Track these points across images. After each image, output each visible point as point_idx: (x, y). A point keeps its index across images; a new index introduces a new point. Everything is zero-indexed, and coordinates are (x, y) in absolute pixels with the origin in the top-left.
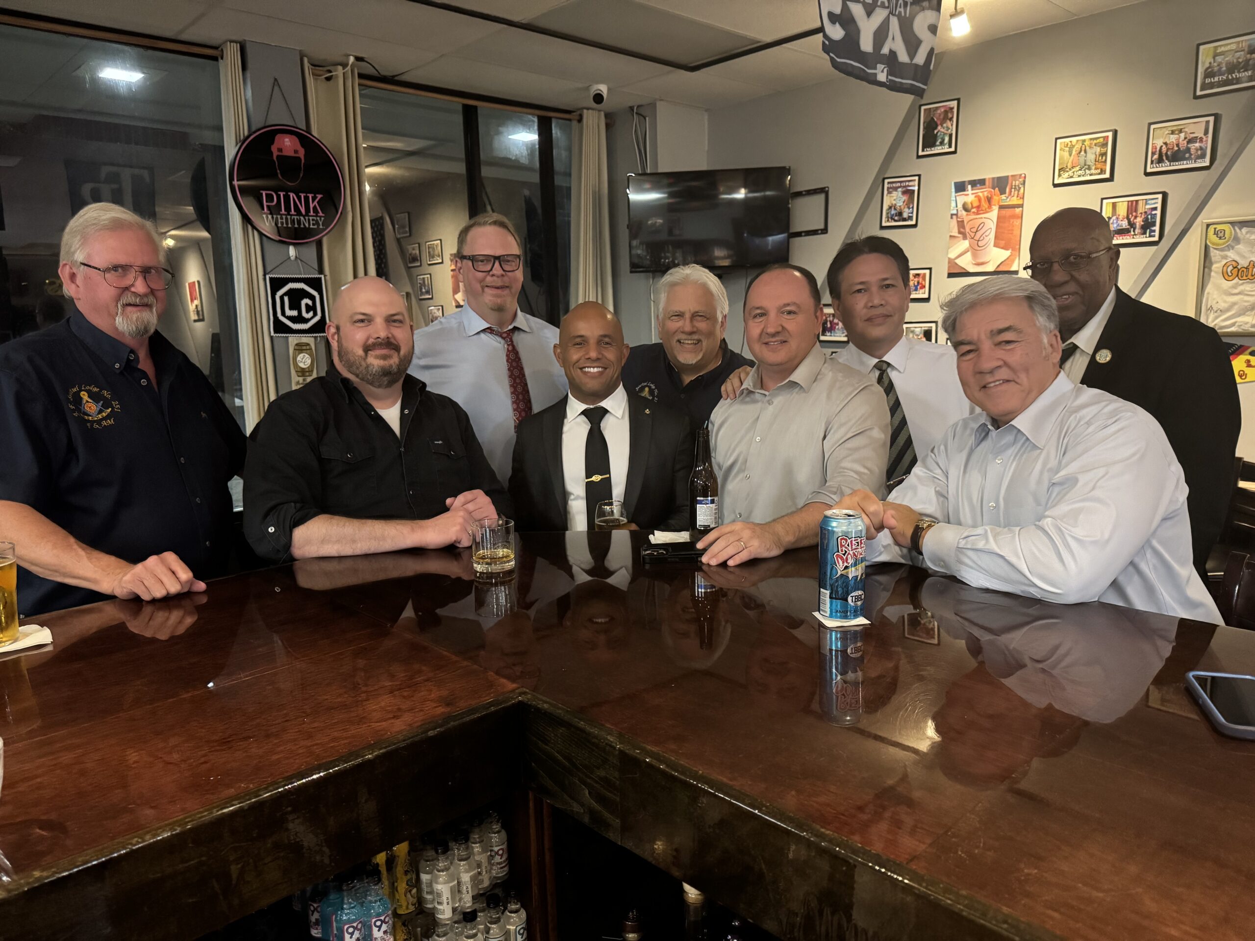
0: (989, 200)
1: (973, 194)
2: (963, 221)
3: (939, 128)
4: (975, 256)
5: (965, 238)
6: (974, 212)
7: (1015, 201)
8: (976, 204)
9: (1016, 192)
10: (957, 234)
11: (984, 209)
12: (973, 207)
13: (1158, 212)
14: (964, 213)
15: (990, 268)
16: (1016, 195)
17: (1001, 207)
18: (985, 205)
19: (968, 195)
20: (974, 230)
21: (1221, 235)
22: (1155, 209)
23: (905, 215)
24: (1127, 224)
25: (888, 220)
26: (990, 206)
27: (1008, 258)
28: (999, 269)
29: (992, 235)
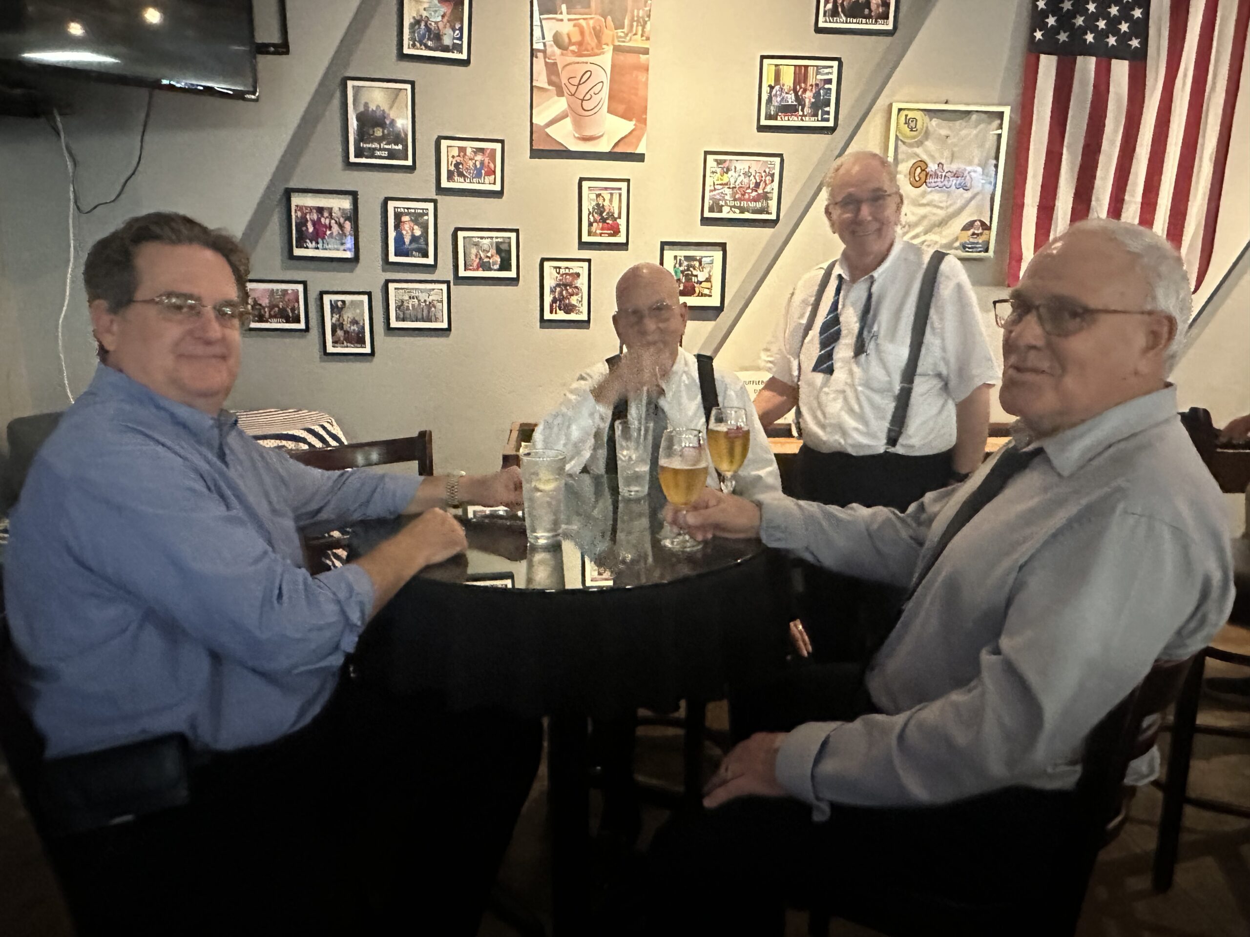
0: (598, 34)
1: (569, 20)
2: (555, 64)
4: (578, 124)
5: (560, 93)
6: (573, 52)
7: (637, 42)
8: (576, 38)
9: (640, 28)
10: (546, 86)
11: (589, 48)
12: (571, 43)
13: (833, 86)
14: (558, 51)
15: (604, 146)
16: (640, 32)
17: (617, 49)
18: (591, 41)
19: (562, 20)
20: (575, 81)
21: (913, 124)
22: (829, 81)
23: (447, 41)
24: (793, 98)
25: (414, 46)
26: (600, 44)
27: (630, 133)
28: (618, 150)
29: (605, 94)
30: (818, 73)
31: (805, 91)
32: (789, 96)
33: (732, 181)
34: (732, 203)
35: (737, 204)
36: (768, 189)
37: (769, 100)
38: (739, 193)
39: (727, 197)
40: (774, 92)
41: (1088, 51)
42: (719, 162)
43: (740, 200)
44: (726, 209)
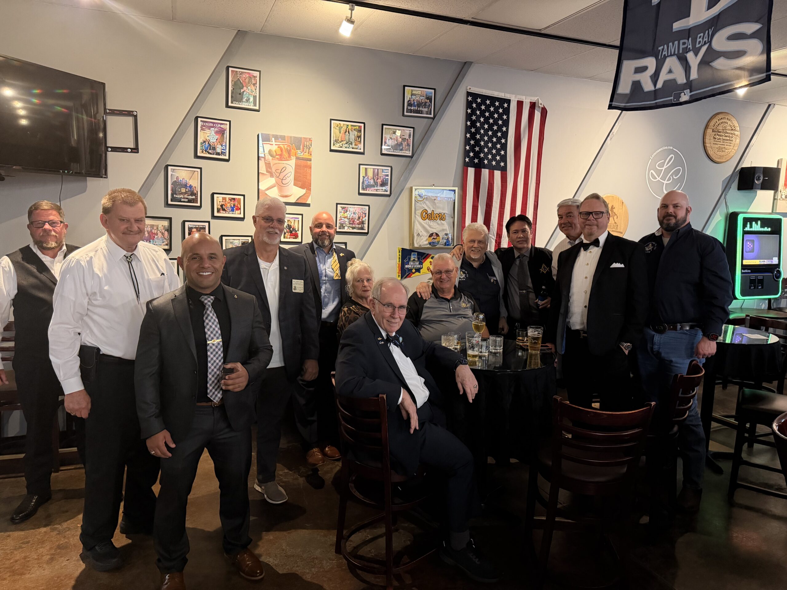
0: (289, 151)
1: (276, 145)
2: (270, 163)
3: (245, 88)
4: (280, 190)
5: (272, 176)
6: (277, 158)
7: (306, 156)
8: (279, 153)
9: (308, 150)
10: (265, 172)
11: (285, 157)
12: (276, 155)
13: (389, 178)
14: (270, 158)
15: (293, 200)
16: (307, 152)
17: (297, 158)
18: (286, 155)
19: (272, 145)
20: (279, 171)
22: (387, 176)
23: (219, 150)
24: (373, 182)
25: (202, 152)
26: (290, 156)
27: (304, 195)
28: (299, 201)
29: (292, 177)
30: (383, 172)
31: (377, 179)
32: (371, 181)
33: (349, 216)
34: (349, 225)
35: (351, 226)
36: (364, 220)
37: (363, 182)
38: (352, 221)
39: (347, 223)
40: (365, 179)
41: (485, 167)
42: (343, 208)
43: (352, 224)
44: (346, 228)
